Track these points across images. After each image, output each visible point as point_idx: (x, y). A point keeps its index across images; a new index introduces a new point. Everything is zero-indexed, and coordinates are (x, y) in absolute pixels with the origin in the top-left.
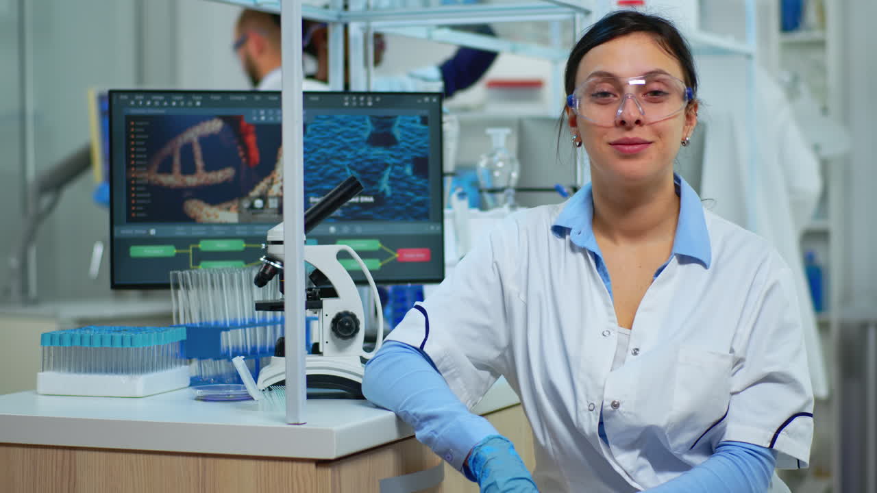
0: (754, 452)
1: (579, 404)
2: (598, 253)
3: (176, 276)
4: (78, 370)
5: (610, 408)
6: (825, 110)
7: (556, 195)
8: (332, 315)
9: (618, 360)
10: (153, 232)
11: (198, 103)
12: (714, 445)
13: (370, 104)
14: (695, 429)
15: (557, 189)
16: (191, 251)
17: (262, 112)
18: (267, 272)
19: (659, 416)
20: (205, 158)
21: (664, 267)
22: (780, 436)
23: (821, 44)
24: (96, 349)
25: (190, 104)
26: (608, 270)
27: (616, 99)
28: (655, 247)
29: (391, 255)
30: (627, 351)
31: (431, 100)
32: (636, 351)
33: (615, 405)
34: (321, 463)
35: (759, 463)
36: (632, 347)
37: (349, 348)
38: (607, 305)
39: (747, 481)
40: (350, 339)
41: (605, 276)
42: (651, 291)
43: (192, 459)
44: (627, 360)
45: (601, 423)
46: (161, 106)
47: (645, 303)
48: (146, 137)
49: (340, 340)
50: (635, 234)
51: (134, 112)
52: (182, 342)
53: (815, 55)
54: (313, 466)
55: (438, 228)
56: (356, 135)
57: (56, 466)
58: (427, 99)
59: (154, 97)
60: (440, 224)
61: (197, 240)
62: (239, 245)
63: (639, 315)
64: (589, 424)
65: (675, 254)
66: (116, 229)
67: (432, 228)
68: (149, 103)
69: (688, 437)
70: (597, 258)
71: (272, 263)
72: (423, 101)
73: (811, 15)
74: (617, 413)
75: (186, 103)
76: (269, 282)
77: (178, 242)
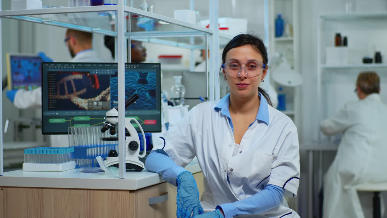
0: (276, 188)
1: (221, 170)
2: (230, 118)
3: (70, 129)
4: (38, 162)
5: (230, 171)
6: (293, 68)
7: (200, 100)
8: (129, 142)
9: (234, 155)
10: (57, 114)
11: (74, 67)
12: (265, 186)
13: (135, 67)
14: (258, 179)
15: (200, 98)
16: (71, 121)
17: (96, 70)
18: (106, 127)
19: (247, 174)
20: (76, 87)
21: (253, 124)
22: (287, 184)
23: (291, 42)
24: (44, 155)
25: (71, 67)
26: (233, 124)
27: (238, 68)
28: (250, 117)
29: (142, 122)
30: (238, 151)
31: (157, 66)
32: (241, 152)
33: (232, 170)
34: (131, 191)
35: (278, 193)
36: (240, 150)
37: (134, 154)
38: (232, 136)
39: (274, 199)
40: (135, 151)
41: (232, 126)
42: (247, 132)
43: (85, 191)
44: (238, 154)
45: (228, 177)
46: (60, 68)
47: (245, 136)
48: (55, 79)
49: (131, 151)
50: (244, 112)
51: (51, 70)
52: (73, 152)
53: (289, 46)
54: (128, 192)
55: (159, 112)
56: (134, 79)
57: (36, 194)
58: (155, 66)
59: (58, 65)
60: (160, 111)
61: (73, 117)
62: (88, 119)
63: (243, 140)
64: (224, 176)
65: (257, 120)
66: (44, 113)
67: (157, 112)
68: (56, 67)
69: (256, 182)
70: (229, 120)
71: (108, 124)
72: (154, 67)
73: (287, 30)
74: (232, 173)
75: (69, 67)
76: (106, 131)
77: (67, 117)
